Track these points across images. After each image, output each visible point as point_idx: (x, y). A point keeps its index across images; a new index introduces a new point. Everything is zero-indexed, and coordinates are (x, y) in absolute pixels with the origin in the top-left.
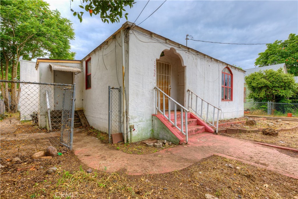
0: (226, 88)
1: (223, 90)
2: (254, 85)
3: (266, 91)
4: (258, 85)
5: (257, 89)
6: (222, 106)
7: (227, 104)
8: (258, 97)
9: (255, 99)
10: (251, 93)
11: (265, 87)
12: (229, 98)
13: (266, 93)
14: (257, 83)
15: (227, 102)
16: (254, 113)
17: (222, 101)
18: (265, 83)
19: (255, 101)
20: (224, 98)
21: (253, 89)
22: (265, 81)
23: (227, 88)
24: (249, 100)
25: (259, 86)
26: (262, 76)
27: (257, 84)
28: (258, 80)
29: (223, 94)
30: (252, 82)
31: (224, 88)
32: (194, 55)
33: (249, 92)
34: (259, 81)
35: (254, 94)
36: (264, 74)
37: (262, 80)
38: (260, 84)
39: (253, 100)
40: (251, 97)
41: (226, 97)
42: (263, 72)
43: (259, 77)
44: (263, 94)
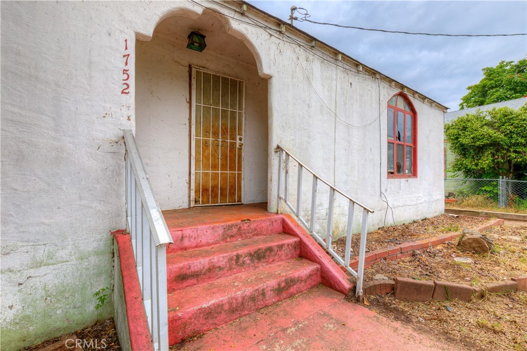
0: (400, 145)
1: (391, 152)
2: (465, 141)
3: (493, 155)
4: (476, 142)
5: (471, 151)
6: (388, 190)
7: (402, 185)
8: (474, 167)
9: (467, 172)
10: (458, 160)
11: (490, 146)
12: (407, 171)
13: (495, 159)
14: (472, 136)
15: (403, 180)
16: (465, 203)
17: (388, 178)
18: (491, 137)
19: (466, 177)
20: (394, 170)
21: (463, 150)
22: (491, 131)
23: (403, 145)
24: (454, 174)
25: (478, 143)
26: (484, 123)
27: (473, 138)
28: (475, 130)
29: (392, 159)
30: (460, 135)
31: (395, 146)
32: (300, 46)
33: (453, 157)
34: (477, 133)
35: (464, 162)
36: (488, 118)
37: (485, 130)
38: (479, 139)
39: (462, 175)
40: (458, 167)
41: (399, 168)
42: (485, 113)
43: (477, 124)
44: (487, 162)
